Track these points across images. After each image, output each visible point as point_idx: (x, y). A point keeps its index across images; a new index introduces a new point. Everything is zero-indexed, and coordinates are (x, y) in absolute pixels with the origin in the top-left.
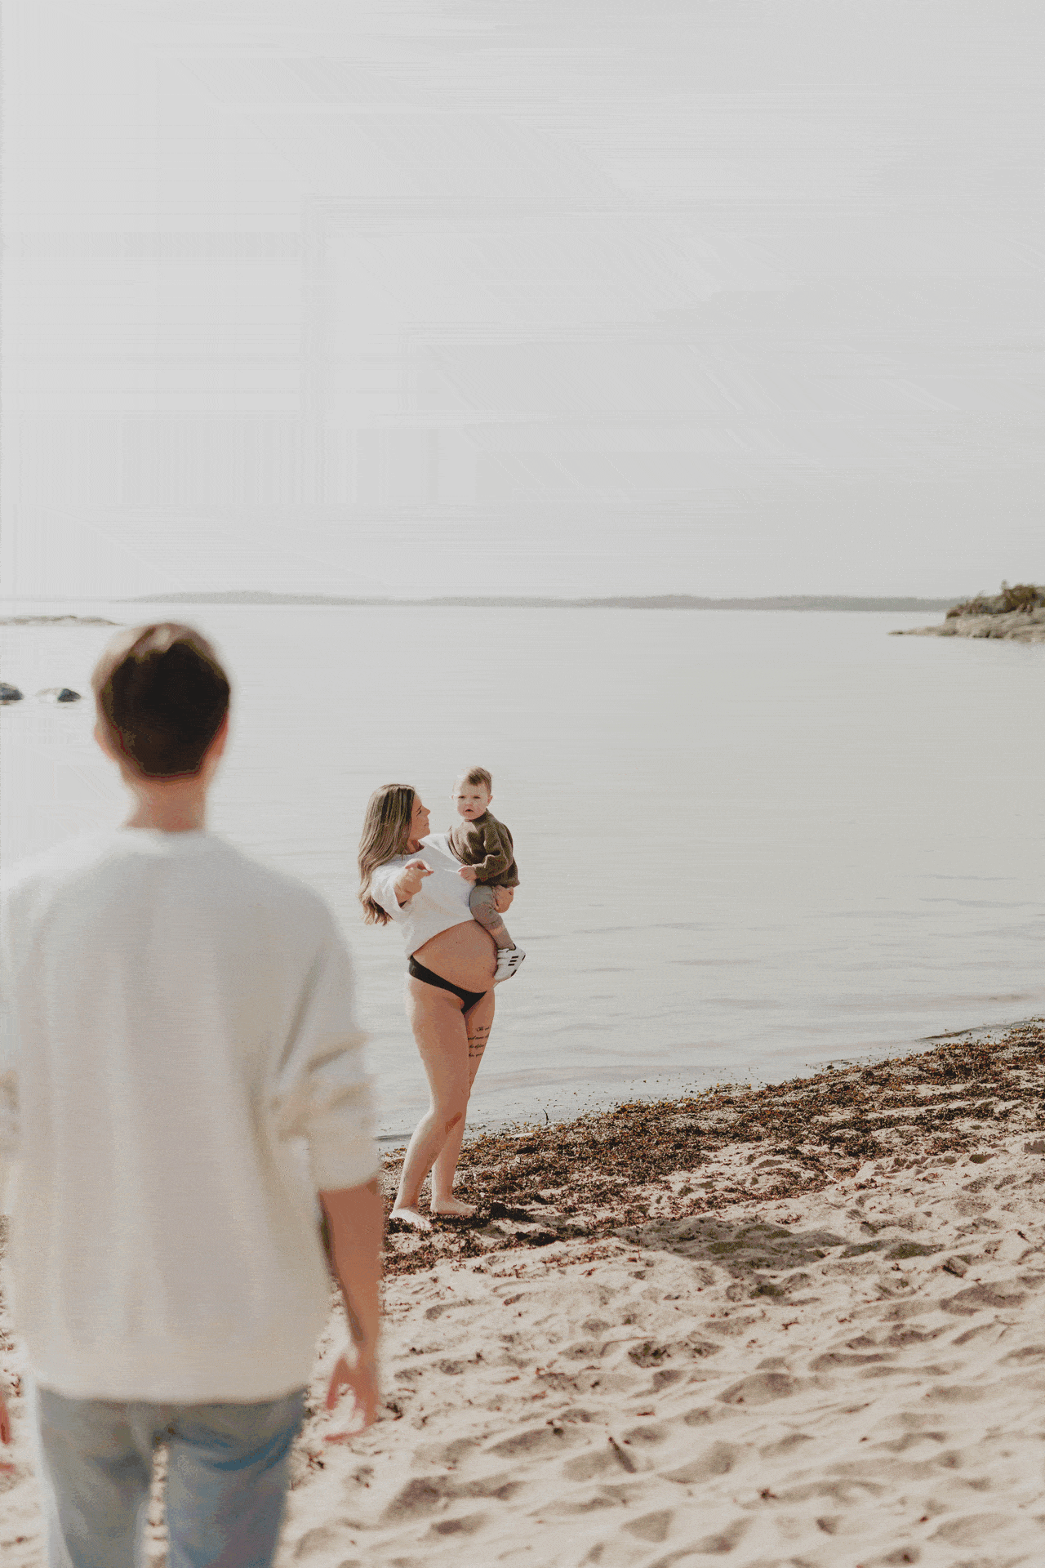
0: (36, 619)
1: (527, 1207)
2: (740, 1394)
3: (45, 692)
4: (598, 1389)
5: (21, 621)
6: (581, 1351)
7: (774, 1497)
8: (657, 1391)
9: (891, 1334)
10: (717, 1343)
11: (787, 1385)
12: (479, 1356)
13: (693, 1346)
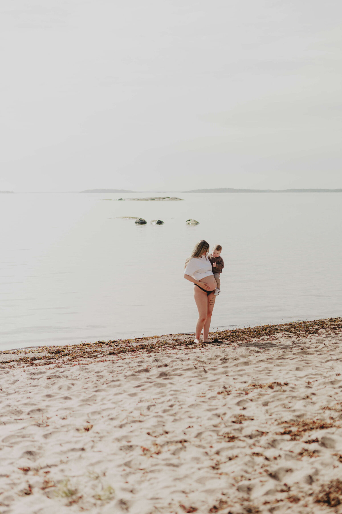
0: (157, 198)
1: (223, 341)
2: (238, 365)
3: (153, 221)
4: (210, 364)
5: (152, 199)
6: (211, 359)
7: (229, 376)
8: (222, 364)
9: (278, 358)
10: (240, 358)
11: (248, 364)
12: (189, 359)
13: (234, 358)
